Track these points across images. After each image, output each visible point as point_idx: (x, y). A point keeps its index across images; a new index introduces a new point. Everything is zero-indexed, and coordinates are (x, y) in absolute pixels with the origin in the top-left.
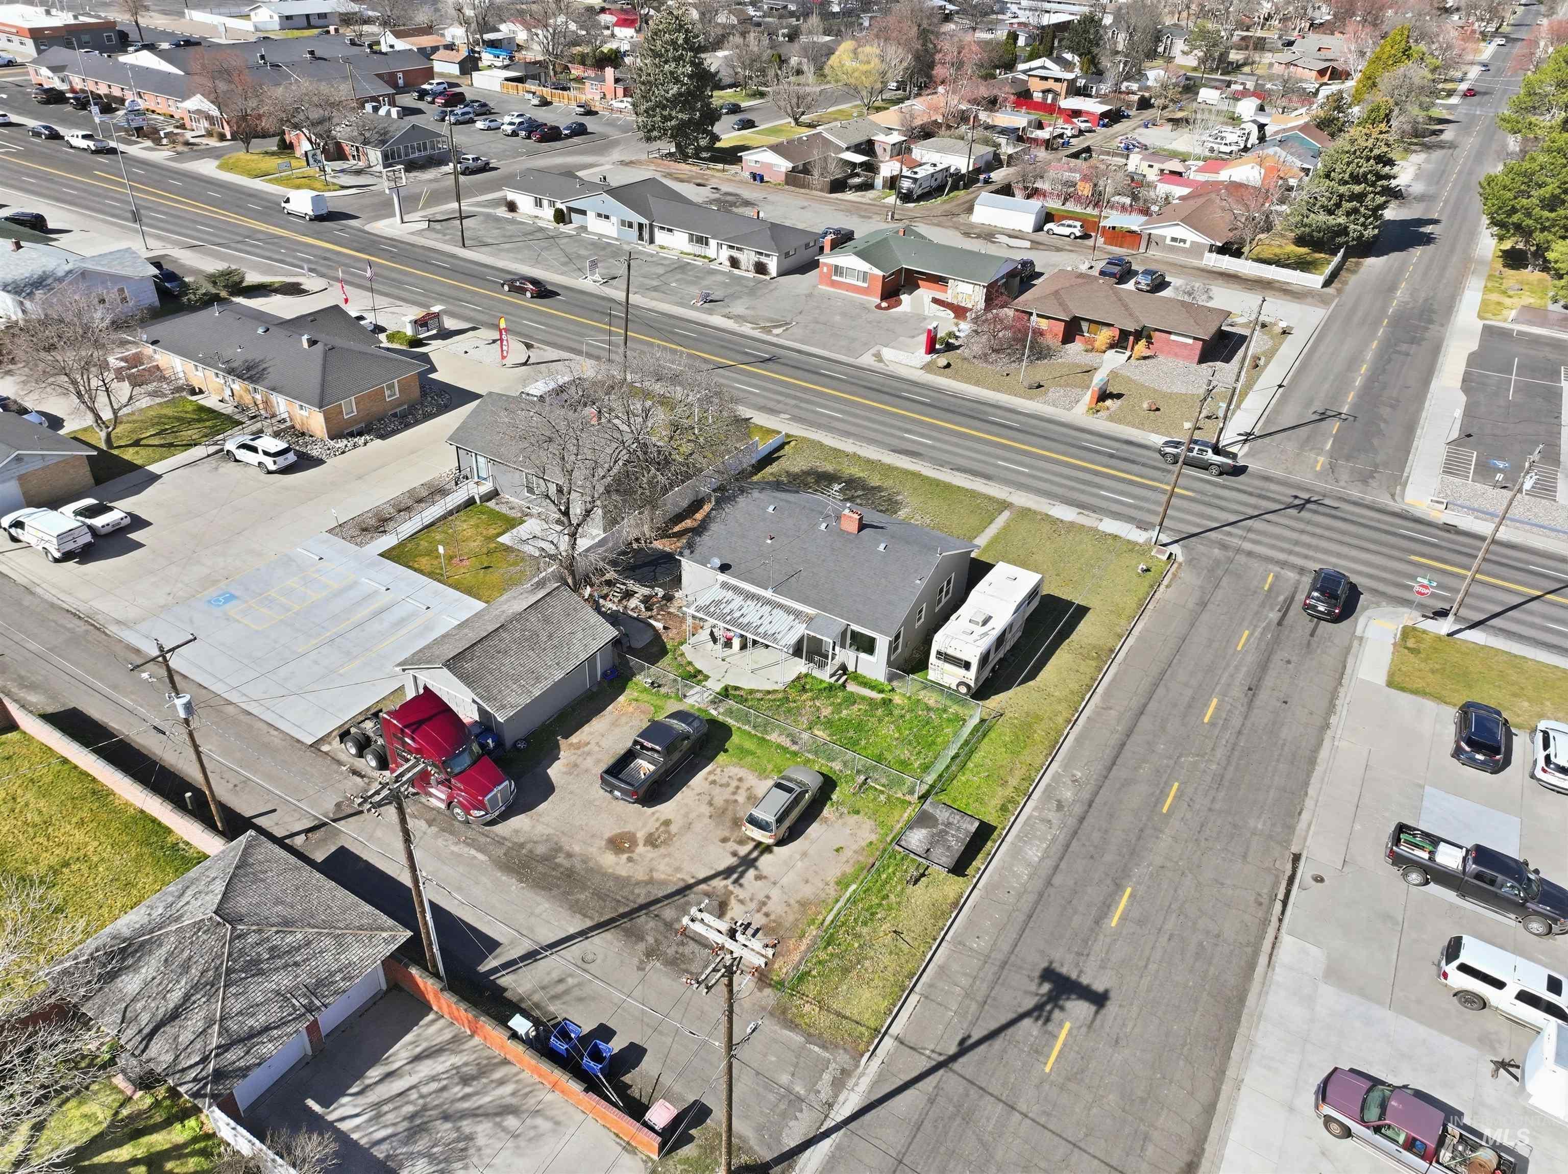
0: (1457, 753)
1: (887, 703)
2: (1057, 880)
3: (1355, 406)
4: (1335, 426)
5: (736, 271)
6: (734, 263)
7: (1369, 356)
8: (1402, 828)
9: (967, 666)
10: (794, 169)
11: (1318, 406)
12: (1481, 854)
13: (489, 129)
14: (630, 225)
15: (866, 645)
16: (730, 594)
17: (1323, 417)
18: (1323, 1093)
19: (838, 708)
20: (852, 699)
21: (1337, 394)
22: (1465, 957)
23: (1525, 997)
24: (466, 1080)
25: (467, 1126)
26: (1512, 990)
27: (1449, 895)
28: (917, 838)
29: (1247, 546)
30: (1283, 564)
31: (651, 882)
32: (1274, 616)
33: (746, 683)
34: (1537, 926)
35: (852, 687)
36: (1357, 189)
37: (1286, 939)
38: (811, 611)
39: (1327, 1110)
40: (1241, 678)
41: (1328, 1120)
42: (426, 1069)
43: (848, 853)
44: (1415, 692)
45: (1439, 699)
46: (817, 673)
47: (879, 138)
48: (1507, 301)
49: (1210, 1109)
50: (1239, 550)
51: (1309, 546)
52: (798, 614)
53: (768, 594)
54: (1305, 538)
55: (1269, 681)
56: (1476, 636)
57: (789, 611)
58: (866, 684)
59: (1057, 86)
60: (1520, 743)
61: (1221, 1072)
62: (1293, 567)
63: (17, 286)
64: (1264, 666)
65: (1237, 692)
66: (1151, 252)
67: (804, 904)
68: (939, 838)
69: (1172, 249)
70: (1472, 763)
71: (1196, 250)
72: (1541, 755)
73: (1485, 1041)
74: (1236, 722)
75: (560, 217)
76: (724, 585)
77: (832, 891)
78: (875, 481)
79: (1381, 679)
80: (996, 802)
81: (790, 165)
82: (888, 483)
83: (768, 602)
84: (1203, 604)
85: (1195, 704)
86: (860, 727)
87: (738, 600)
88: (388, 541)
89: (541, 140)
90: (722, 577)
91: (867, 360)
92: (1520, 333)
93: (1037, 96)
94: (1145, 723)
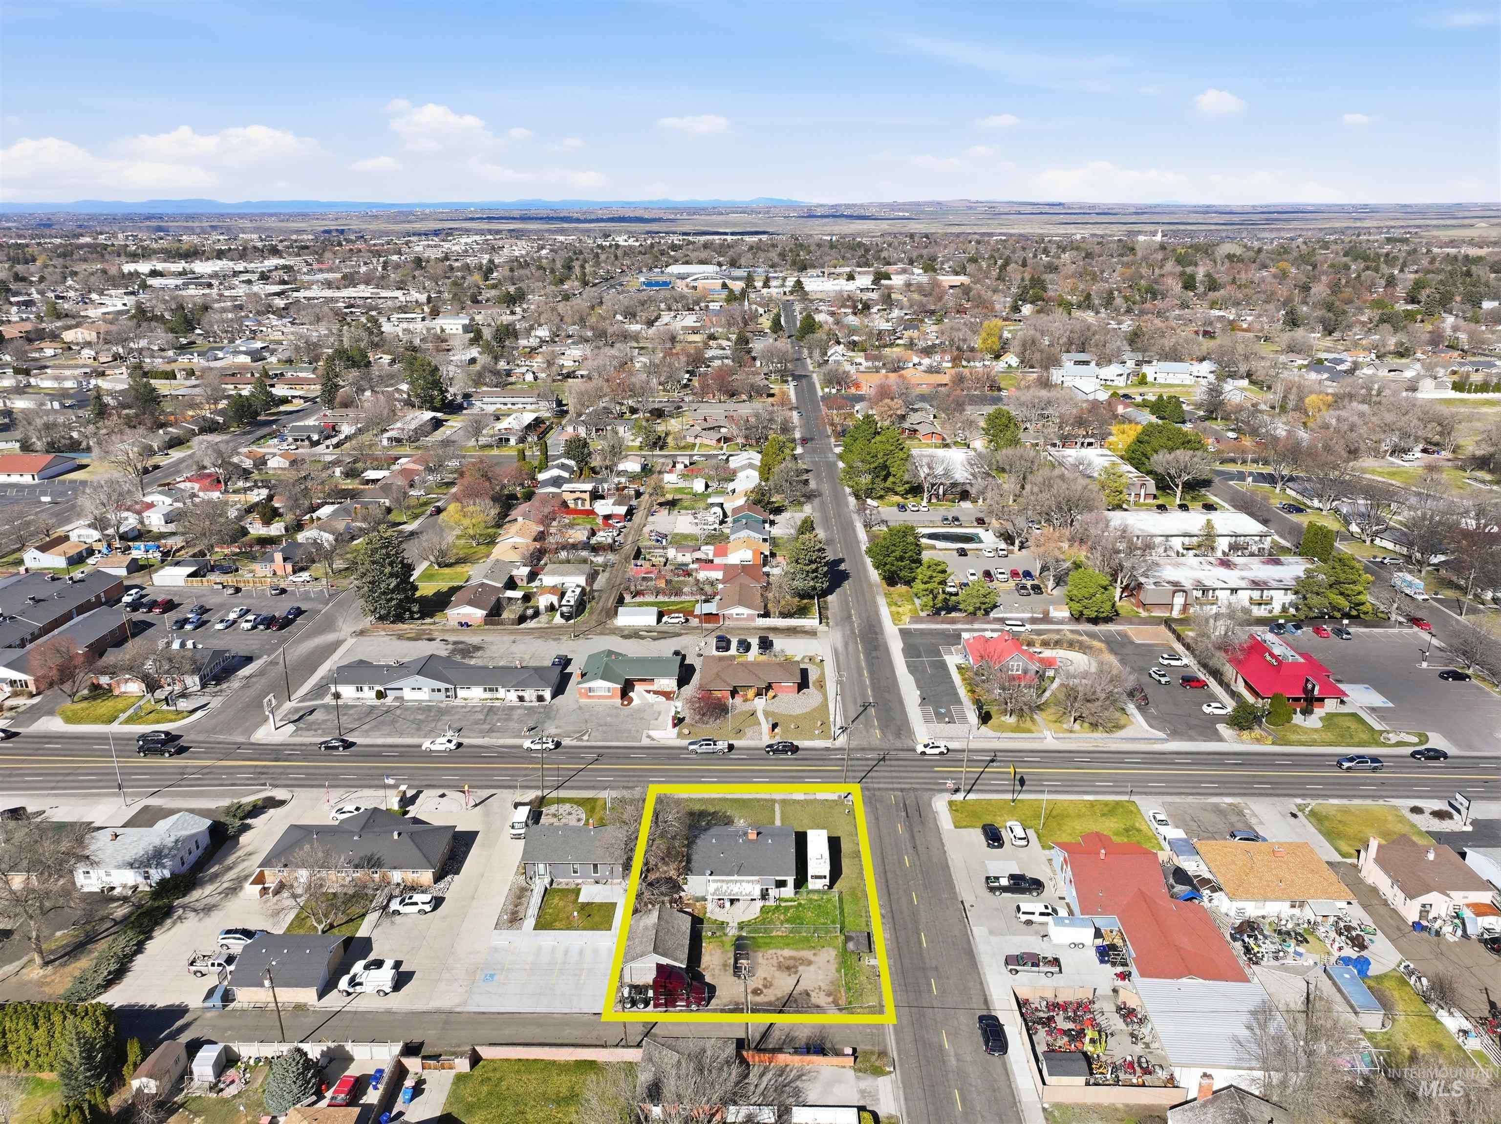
0: (989, 845)
1: (800, 904)
2: (900, 940)
3: (874, 697)
4: (872, 711)
5: (525, 704)
6: (521, 699)
7: (863, 664)
8: (988, 878)
9: (825, 877)
10: (487, 616)
11: (860, 702)
12: (1012, 877)
13: (227, 628)
14: (439, 690)
15: (781, 884)
16: (719, 884)
17: (865, 707)
18: (1007, 963)
19: (785, 914)
20: (787, 908)
21: (864, 695)
22: (1022, 910)
23: (1042, 914)
24: (781, 1075)
25: (793, 1085)
26: (1037, 914)
27: (1009, 895)
28: (851, 946)
29: (876, 786)
30: (893, 789)
31: (778, 999)
32: (903, 814)
33: (745, 919)
34: (1035, 894)
35: (783, 904)
36: (814, 566)
37: (974, 928)
38: (757, 878)
39: (1010, 967)
40: (909, 846)
41: (1011, 970)
42: (765, 1079)
43: (832, 961)
44: (965, 827)
45: (974, 827)
46: (767, 903)
47: (515, 572)
48: (900, 610)
49: (981, 983)
50: (874, 789)
51: (897, 777)
52: (753, 882)
53: (736, 877)
54: (895, 774)
55: (918, 842)
56: (971, 796)
57: (749, 882)
58: (786, 901)
59: (583, 496)
60: (1004, 833)
61: (979, 973)
62: (897, 789)
63: (141, 863)
64: (913, 837)
65: (910, 850)
66: (727, 623)
67: (832, 982)
68: (857, 944)
69: (737, 619)
70: (994, 847)
71: (750, 618)
72: (1012, 836)
73: (1037, 933)
74: (918, 863)
75: (380, 695)
76: (714, 881)
77: (837, 975)
78: (711, 809)
79: (952, 827)
80: (864, 924)
81: (485, 612)
82: (717, 808)
83: (736, 881)
84: (877, 819)
85: (901, 862)
86: (798, 917)
87: (725, 886)
88: (530, 922)
89: (281, 628)
90: (711, 878)
91: (645, 742)
92: (915, 630)
93: (572, 505)
94: (890, 875)
